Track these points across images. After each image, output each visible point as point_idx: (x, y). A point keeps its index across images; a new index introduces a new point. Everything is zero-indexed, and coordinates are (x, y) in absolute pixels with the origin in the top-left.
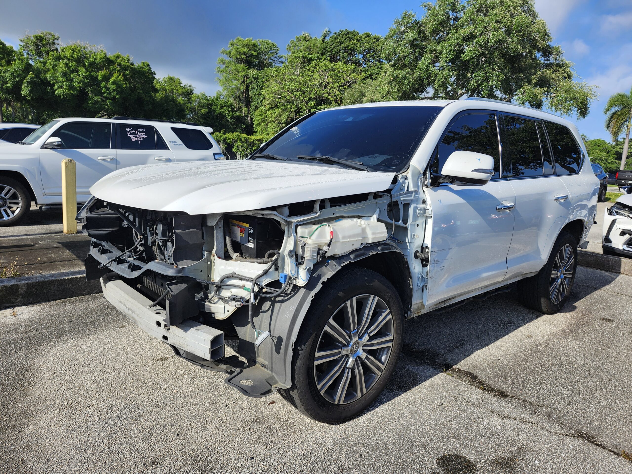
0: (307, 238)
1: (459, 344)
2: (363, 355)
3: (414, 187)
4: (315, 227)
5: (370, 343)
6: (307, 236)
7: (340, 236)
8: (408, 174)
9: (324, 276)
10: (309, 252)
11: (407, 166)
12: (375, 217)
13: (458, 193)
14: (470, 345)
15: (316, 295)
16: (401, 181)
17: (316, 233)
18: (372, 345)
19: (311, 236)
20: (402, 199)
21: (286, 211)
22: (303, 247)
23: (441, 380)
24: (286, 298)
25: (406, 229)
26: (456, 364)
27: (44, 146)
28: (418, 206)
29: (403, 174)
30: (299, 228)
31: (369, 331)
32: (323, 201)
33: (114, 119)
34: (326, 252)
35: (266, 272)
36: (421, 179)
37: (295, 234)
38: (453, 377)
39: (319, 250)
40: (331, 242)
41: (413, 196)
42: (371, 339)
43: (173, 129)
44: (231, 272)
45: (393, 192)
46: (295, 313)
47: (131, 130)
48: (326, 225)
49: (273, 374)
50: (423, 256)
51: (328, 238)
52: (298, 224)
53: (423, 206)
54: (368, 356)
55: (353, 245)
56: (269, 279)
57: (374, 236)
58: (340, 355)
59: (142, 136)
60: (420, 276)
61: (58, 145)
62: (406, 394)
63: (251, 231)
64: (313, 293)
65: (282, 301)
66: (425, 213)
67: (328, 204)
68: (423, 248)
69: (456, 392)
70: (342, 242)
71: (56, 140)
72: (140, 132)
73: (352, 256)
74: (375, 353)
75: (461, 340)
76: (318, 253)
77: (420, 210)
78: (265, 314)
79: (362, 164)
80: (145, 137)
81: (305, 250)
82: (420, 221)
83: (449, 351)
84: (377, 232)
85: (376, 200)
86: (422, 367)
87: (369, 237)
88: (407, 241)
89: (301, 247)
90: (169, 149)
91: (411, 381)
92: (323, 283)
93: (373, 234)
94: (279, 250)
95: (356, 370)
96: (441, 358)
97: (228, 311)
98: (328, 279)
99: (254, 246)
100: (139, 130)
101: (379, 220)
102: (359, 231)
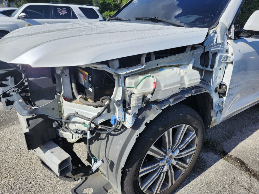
0: (134, 88)
1: (230, 135)
2: (174, 162)
3: (221, 40)
4: (141, 77)
5: (180, 154)
6: (133, 86)
7: (162, 85)
8: (217, 29)
9: (147, 117)
10: (135, 101)
11: (217, 22)
12: (191, 65)
13: (250, 44)
14: (236, 136)
15: (140, 134)
16: (212, 35)
17: (142, 83)
18: (181, 155)
19: (136, 87)
20: (212, 50)
21: (117, 64)
22: (130, 96)
23: (221, 165)
24: (117, 133)
25: (212, 72)
26: (229, 152)
27: (19, 18)
28: (223, 54)
29: (213, 29)
30: (127, 79)
31: (180, 147)
32: (149, 54)
33: (52, 3)
34: (149, 99)
35: (99, 115)
36: (227, 33)
37: (123, 85)
38: (229, 162)
39: (144, 97)
40: (154, 91)
41: (220, 47)
42: (181, 151)
43: (80, 8)
44: (74, 112)
45: (205, 44)
46: (123, 147)
47: (60, 9)
48: (150, 76)
49: (109, 181)
50: (221, 91)
51: (152, 88)
52: (126, 76)
53: (225, 55)
54: (178, 162)
55: (172, 91)
56: (103, 119)
57: (190, 83)
58: (158, 166)
59: (65, 12)
60: (217, 104)
61: (25, 17)
62: (199, 176)
63: (90, 79)
64: (138, 132)
65: (114, 135)
66: (227, 60)
67: (153, 57)
68: (221, 85)
69: (232, 176)
70: (164, 90)
71: (23, 14)
72: (64, 10)
73: (171, 100)
74: (183, 160)
75: (231, 132)
76: (143, 100)
77: (224, 58)
78: (103, 141)
79: (181, 22)
80: (66, 12)
81: (132, 99)
82: (222, 66)
83: (224, 141)
84: (193, 79)
85: (192, 52)
86: (209, 154)
87: (186, 83)
88: (211, 81)
89: (128, 96)
90: (78, 19)
91: (202, 166)
92: (146, 124)
93: (190, 80)
94: (111, 97)
95: (169, 172)
96: (220, 146)
97: (75, 138)
98: (150, 121)
99: (93, 91)
100: (63, 9)
101: (194, 68)
102: (178, 79)
